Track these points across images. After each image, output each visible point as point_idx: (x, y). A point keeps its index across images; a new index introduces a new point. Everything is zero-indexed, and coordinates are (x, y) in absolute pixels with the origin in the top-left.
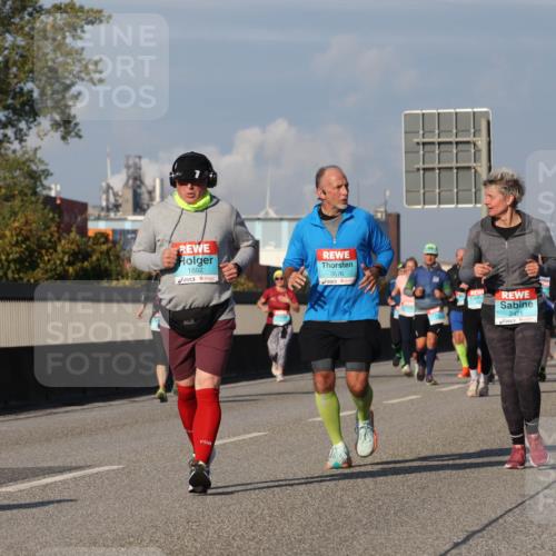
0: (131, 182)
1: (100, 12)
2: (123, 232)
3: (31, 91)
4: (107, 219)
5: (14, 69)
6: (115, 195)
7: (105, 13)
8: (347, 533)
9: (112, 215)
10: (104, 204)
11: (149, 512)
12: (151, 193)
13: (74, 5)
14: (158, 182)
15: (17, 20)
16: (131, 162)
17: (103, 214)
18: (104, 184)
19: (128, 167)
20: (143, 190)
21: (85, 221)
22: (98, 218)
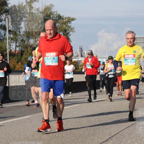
0: (80, 51)
1: (74, 18)
2: (79, 61)
3: (61, 34)
4: (76, 58)
5: (58, 30)
6: (77, 54)
7: (75, 18)
8: (121, 117)
9: (77, 58)
10: (75, 55)
11: (84, 113)
12: (84, 53)
13: (69, 17)
14: (85, 51)
15: (59, 20)
16: (80, 47)
17: (75, 57)
18: (75, 52)
19: (80, 48)
20: (83, 53)
21: (72, 59)
22: (74, 58)
